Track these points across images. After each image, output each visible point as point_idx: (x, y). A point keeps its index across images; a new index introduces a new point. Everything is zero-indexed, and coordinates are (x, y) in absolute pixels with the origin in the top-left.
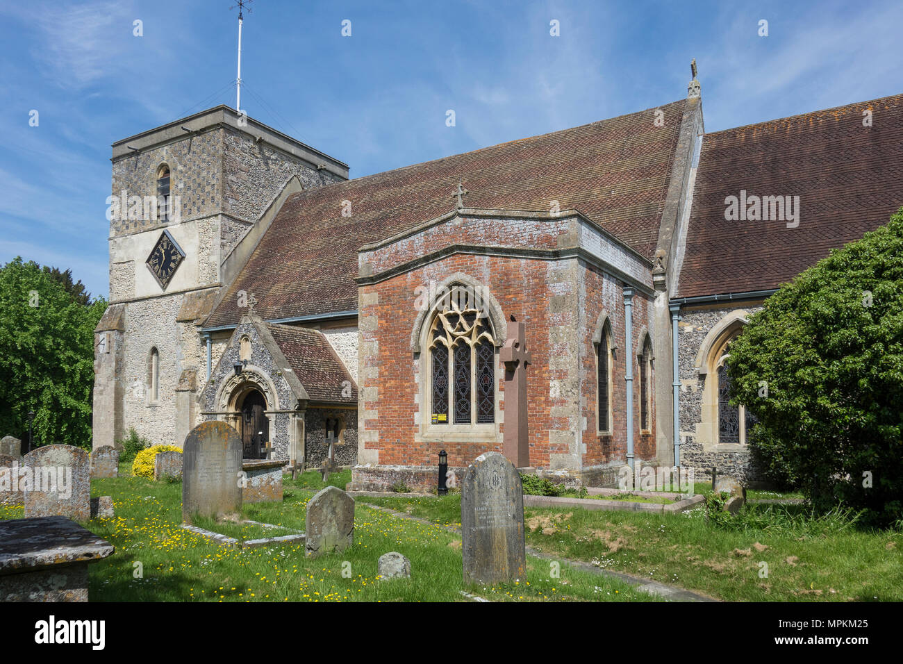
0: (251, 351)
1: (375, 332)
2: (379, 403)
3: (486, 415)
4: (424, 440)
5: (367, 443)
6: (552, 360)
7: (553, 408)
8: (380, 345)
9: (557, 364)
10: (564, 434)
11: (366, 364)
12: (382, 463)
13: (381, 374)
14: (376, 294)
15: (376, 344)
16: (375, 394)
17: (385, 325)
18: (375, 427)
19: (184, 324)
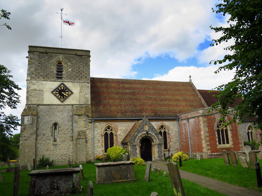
0: (148, 128)
1: (207, 126)
2: (209, 141)
3: (228, 143)
4: (219, 148)
5: (208, 149)
6: (238, 133)
7: (240, 141)
8: (208, 129)
9: (239, 133)
10: (242, 145)
11: (206, 133)
12: (211, 153)
13: (209, 135)
14: (206, 119)
15: (207, 129)
16: (208, 139)
17: (209, 125)
18: (209, 146)
19: (78, 116)
